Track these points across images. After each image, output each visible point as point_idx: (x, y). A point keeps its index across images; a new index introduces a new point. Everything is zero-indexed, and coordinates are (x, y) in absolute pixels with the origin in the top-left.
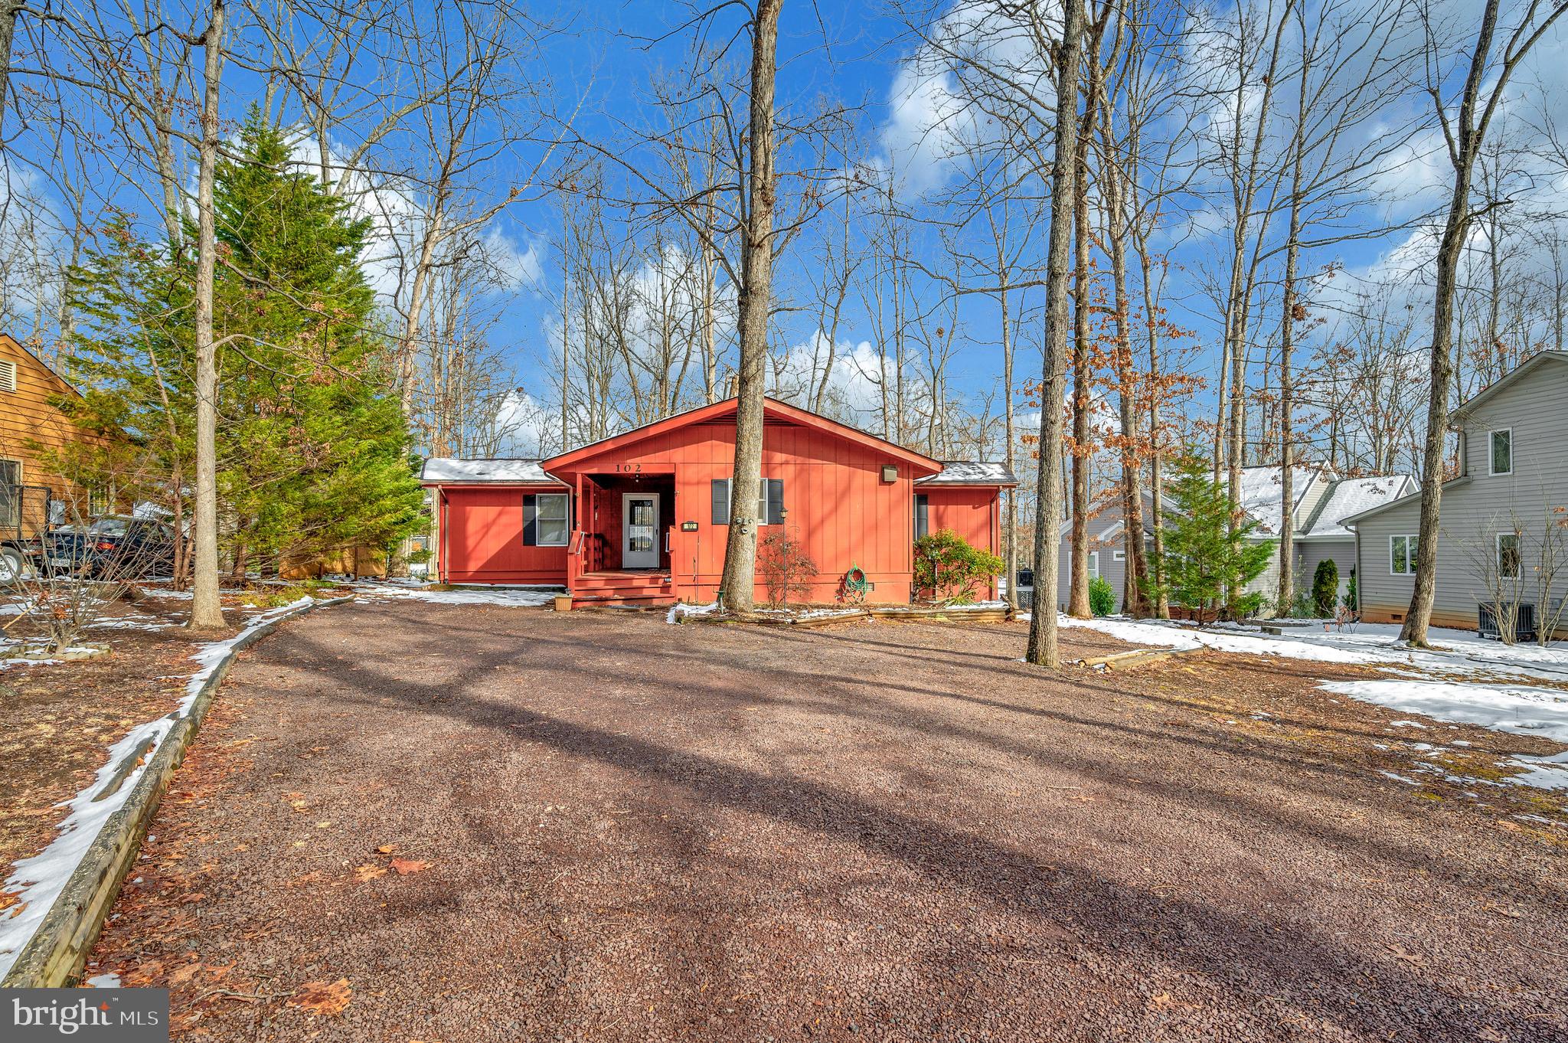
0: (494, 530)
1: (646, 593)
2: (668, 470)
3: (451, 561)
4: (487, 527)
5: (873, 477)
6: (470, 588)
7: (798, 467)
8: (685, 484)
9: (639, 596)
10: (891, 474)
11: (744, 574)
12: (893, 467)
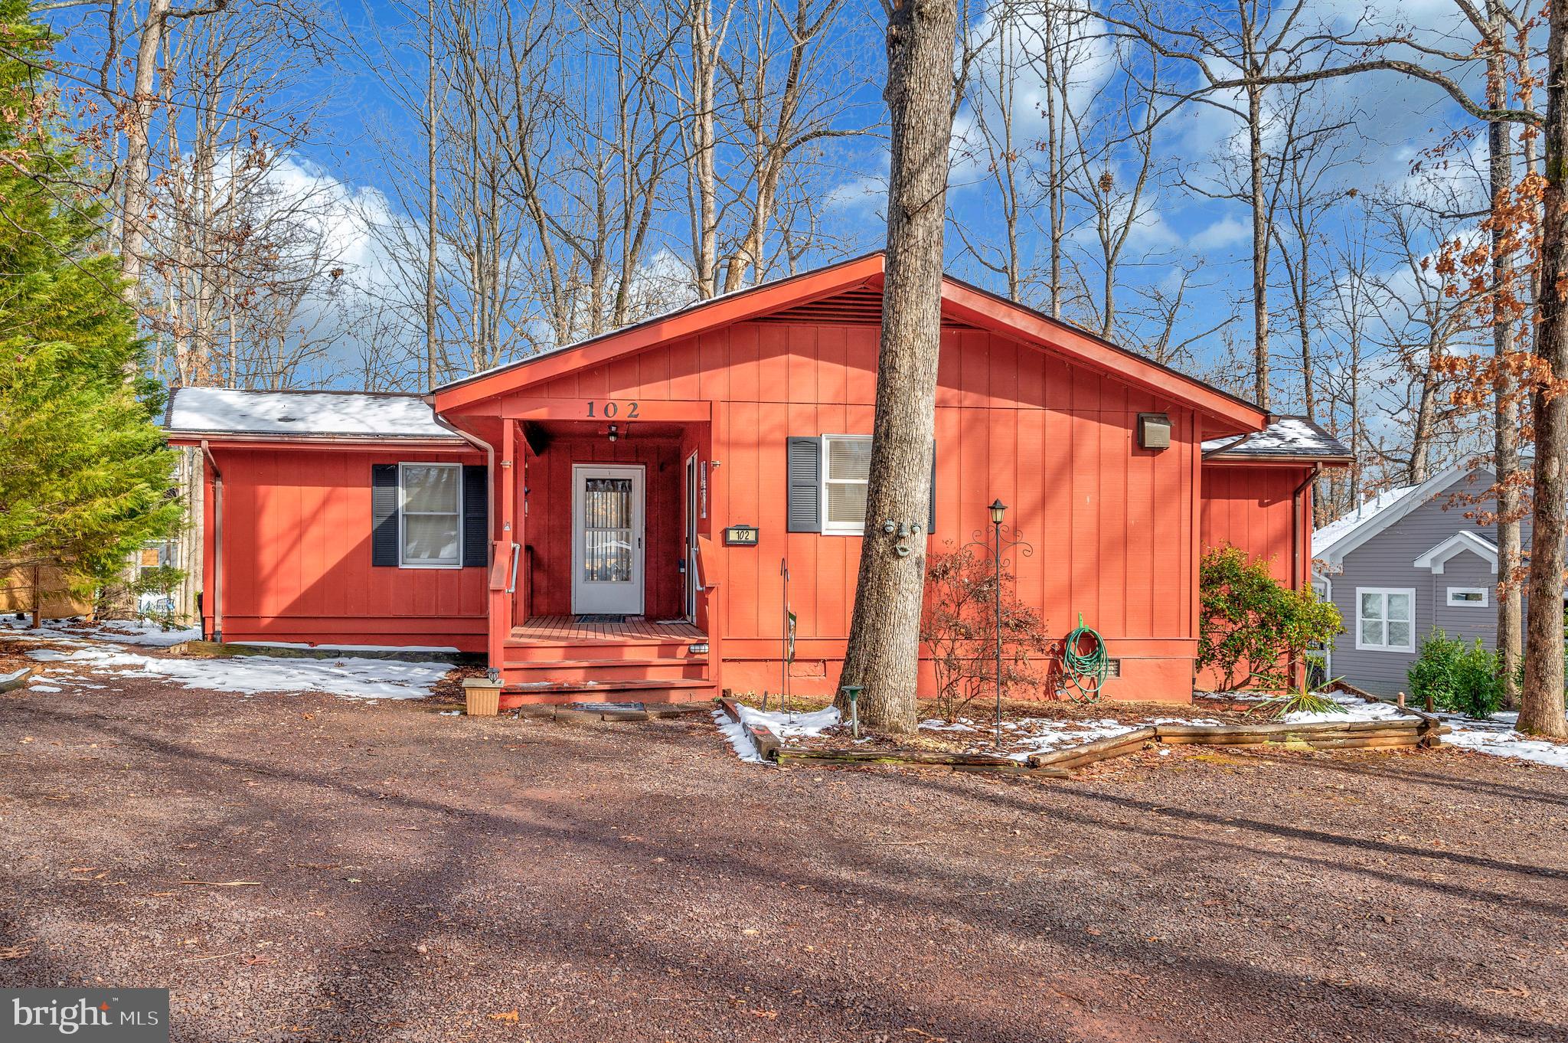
0: (314, 532)
1: (654, 677)
2: (693, 415)
3: (228, 595)
4: (301, 527)
5: (1116, 437)
6: (268, 651)
7: (967, 414)
8: (730, 444)
9: (640, 683)
10: (1157, 432)
11: (900, 647)
12: (1163, 418)
